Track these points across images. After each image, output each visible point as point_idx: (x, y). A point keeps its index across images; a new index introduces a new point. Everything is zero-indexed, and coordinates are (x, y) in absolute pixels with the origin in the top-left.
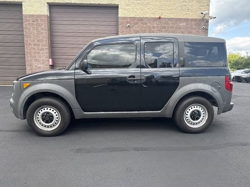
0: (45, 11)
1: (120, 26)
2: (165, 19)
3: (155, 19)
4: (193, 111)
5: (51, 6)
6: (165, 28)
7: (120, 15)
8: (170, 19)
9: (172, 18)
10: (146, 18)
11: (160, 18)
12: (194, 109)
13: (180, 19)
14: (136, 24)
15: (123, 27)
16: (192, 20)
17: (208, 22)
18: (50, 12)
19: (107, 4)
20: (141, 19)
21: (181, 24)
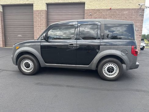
0: (44, 8)
1: (85, 15)
2: (114, 9)
3: (107, 10)
4: (109, 67)
5: (48, 5)
6: (113, 15)
7: (86, 8)
8: (117, 9)
9: (119, 9)
10: (102, 9)
11: (111, 9)
12: (109, 66)
13: (124, 9)
14: (95, 14)
15: (87, 15)
16: (133, 9)
17: (144, 10)
18: (47, 9)
19: (79, 2)
20: (98, 10)
21: (124, 12)
